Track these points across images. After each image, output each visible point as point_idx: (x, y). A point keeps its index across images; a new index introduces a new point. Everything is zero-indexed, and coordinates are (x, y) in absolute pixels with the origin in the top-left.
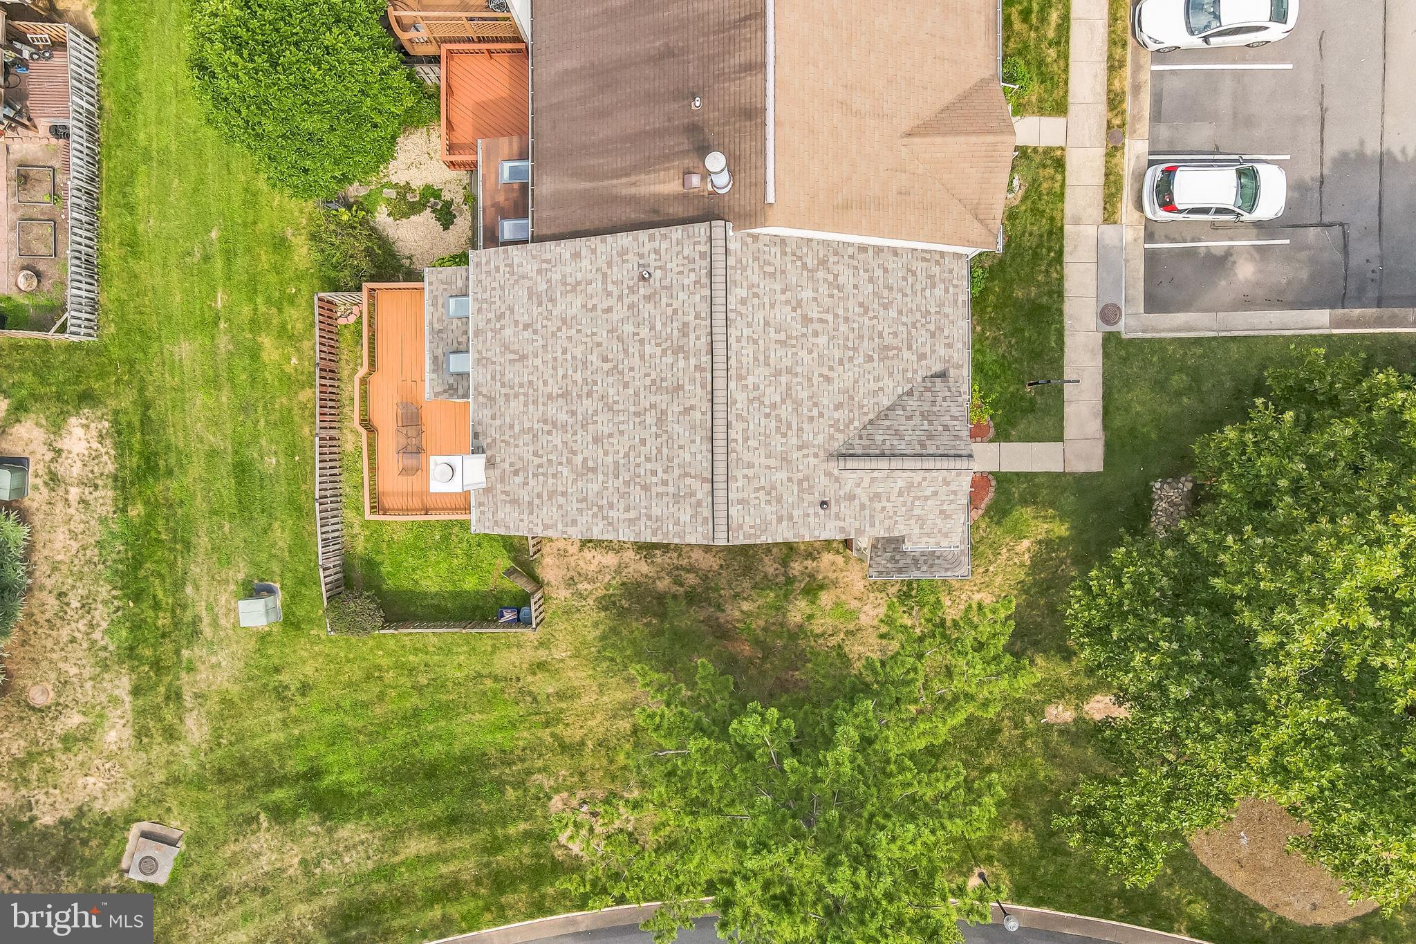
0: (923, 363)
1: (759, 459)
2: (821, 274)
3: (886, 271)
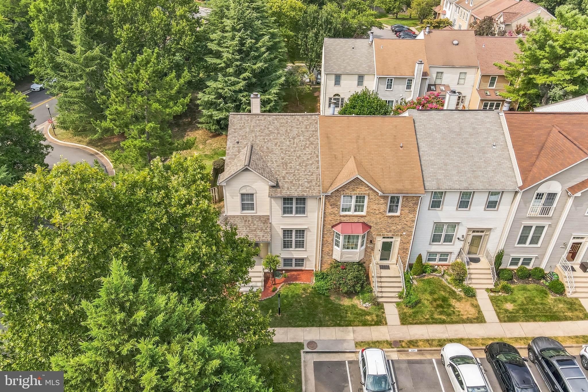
0: (282, 178)
1: (253, 124)
2: (308, 142)
3: (311, 164)
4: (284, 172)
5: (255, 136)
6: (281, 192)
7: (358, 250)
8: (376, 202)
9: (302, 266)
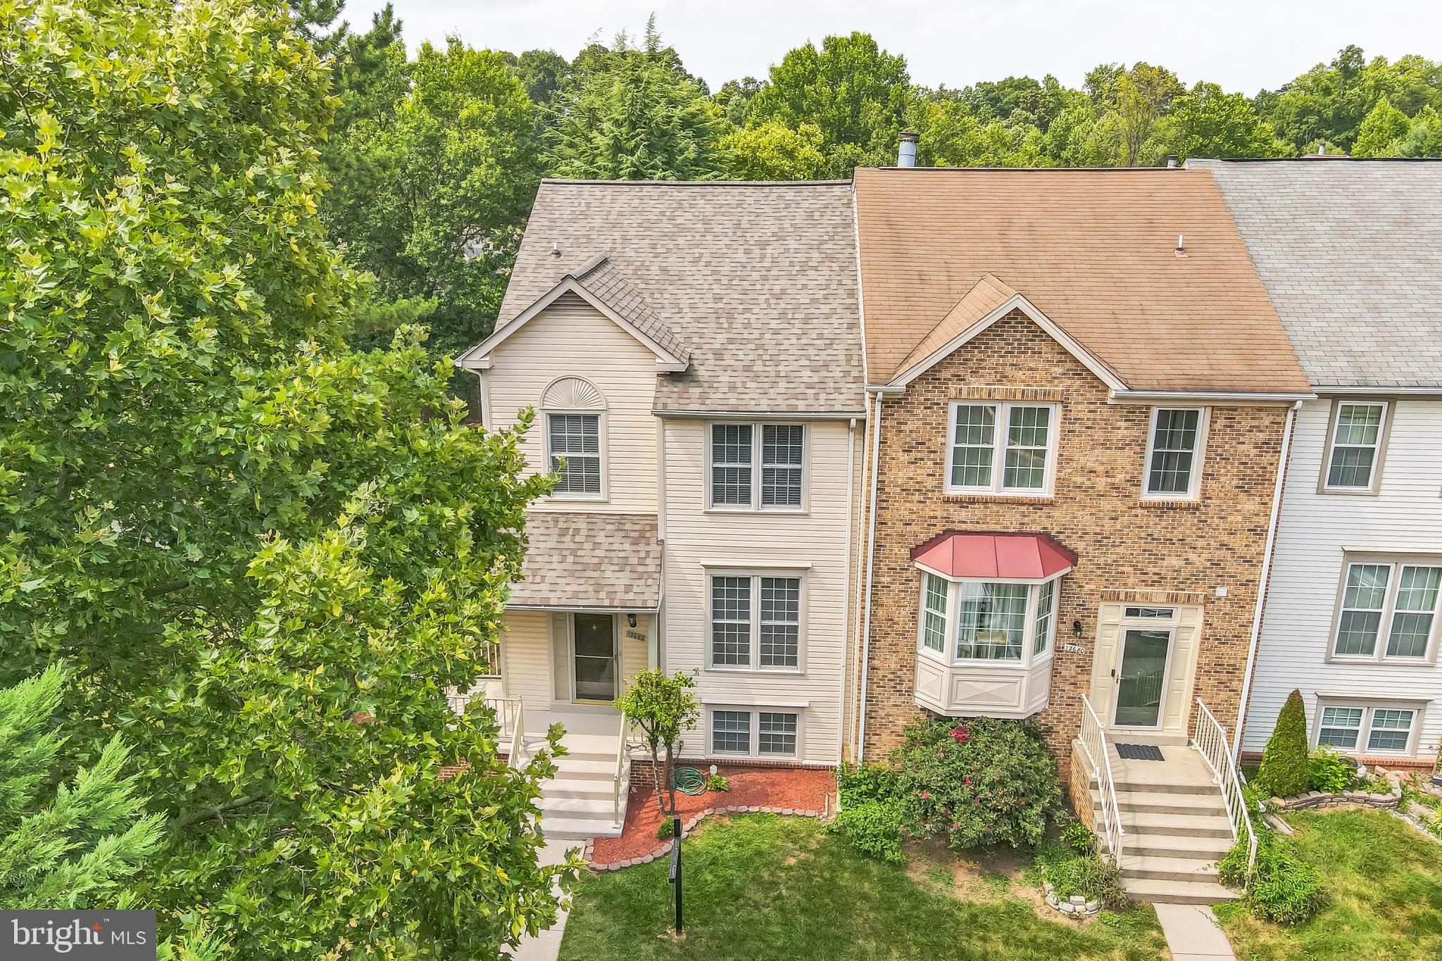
0: (710, 357)
2: (816, 255)
4: (722, 337)
5: (625, 238)
6: (703, 398)
7: (1023, 663)
8: (1099, 435)
9: (791, 749)
